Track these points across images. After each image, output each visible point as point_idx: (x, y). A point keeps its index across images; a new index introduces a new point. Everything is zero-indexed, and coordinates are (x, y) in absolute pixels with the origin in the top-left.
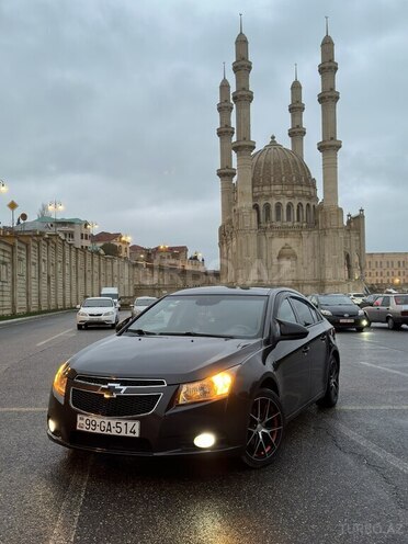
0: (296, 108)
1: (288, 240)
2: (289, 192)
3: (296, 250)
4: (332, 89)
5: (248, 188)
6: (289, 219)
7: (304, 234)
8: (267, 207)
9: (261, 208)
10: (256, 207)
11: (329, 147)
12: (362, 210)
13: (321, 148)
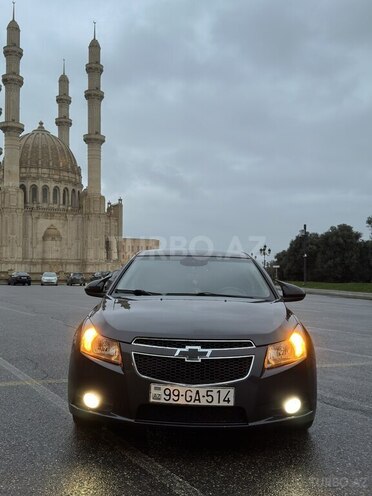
0: (63, 100)
1: (54, 222)
2: (56, 177)
3: (61, 231)
4: (98, 88)
5: (16, 168)
6: (55, 202)
7: (70, 217)
8: (34, 189)
9: (28, 190)
10: (23, 187)
11: (94, 140)
12: (120, 200)
13: (87, 139)
